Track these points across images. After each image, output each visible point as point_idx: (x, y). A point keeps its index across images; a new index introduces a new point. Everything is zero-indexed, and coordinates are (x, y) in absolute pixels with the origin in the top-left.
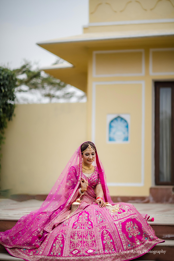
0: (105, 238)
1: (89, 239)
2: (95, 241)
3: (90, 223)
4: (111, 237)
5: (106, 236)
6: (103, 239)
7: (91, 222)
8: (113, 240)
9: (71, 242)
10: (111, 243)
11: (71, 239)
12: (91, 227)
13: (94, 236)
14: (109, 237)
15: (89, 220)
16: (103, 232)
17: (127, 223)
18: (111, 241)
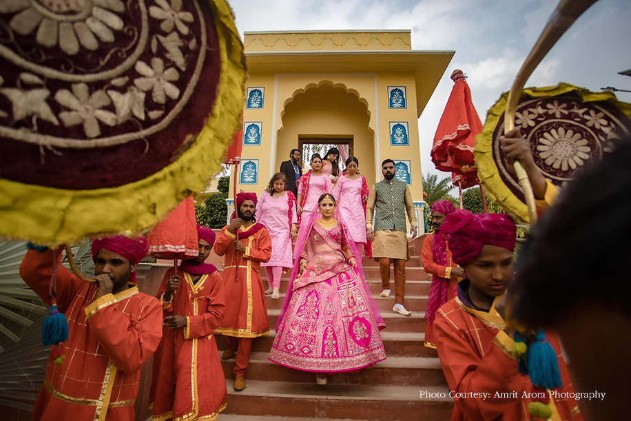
0: (328, 337)
1: (309, 332)
2: (315, 337)
3: (316, 311)
4: (335, 338)
5: (330, 335)
6: (324, 338)
7: (318, 309)
8: (336, 341)
9: (289, 332)
10: (334, 345)
11: (291, 328)
12: (316, 317)
13: (316, 330)
14: (332, 336)
15: (316, 306)
16: (327, 328)
17: (355, 323)
18: (334, 342)
